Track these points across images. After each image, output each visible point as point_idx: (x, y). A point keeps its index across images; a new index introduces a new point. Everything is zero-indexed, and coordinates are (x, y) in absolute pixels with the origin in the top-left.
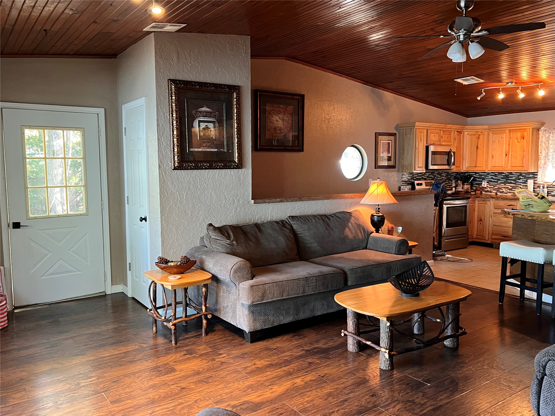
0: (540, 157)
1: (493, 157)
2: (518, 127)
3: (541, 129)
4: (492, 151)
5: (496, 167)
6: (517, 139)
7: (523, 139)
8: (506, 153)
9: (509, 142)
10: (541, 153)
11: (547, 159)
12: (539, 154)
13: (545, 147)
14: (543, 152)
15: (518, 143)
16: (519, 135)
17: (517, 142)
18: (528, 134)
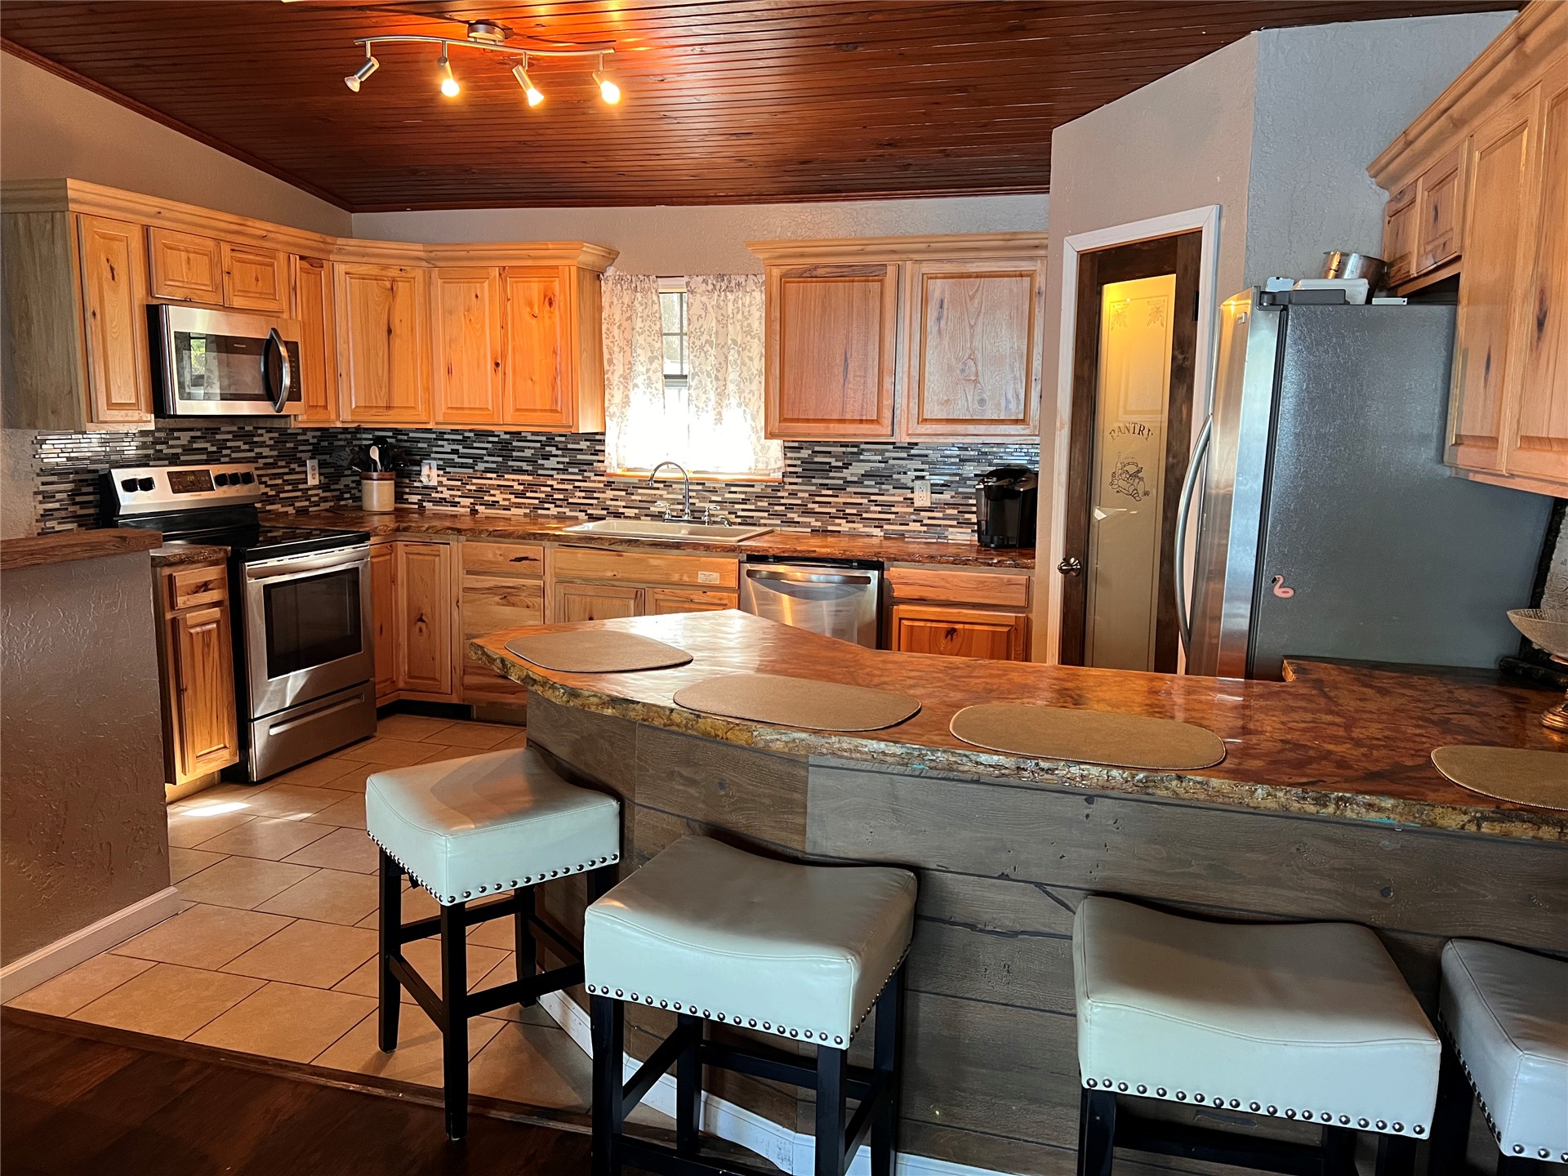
0: (608, 378)
1: (449, 372)
2: (530, 258)
3: (606, 275)
4: (445, 350)
5: (463, 409)
6: (531, 305)
7: (551, 304)
8: (496, 358)
9: (504, 315)
10: (610, 362)
11: (631, 387)
12: (606, 367)
13: (622, 343)
14: (618, 358)
15: (534, 321)
16: (535, 289)
17: (528, 318)
18: (566, 287)
